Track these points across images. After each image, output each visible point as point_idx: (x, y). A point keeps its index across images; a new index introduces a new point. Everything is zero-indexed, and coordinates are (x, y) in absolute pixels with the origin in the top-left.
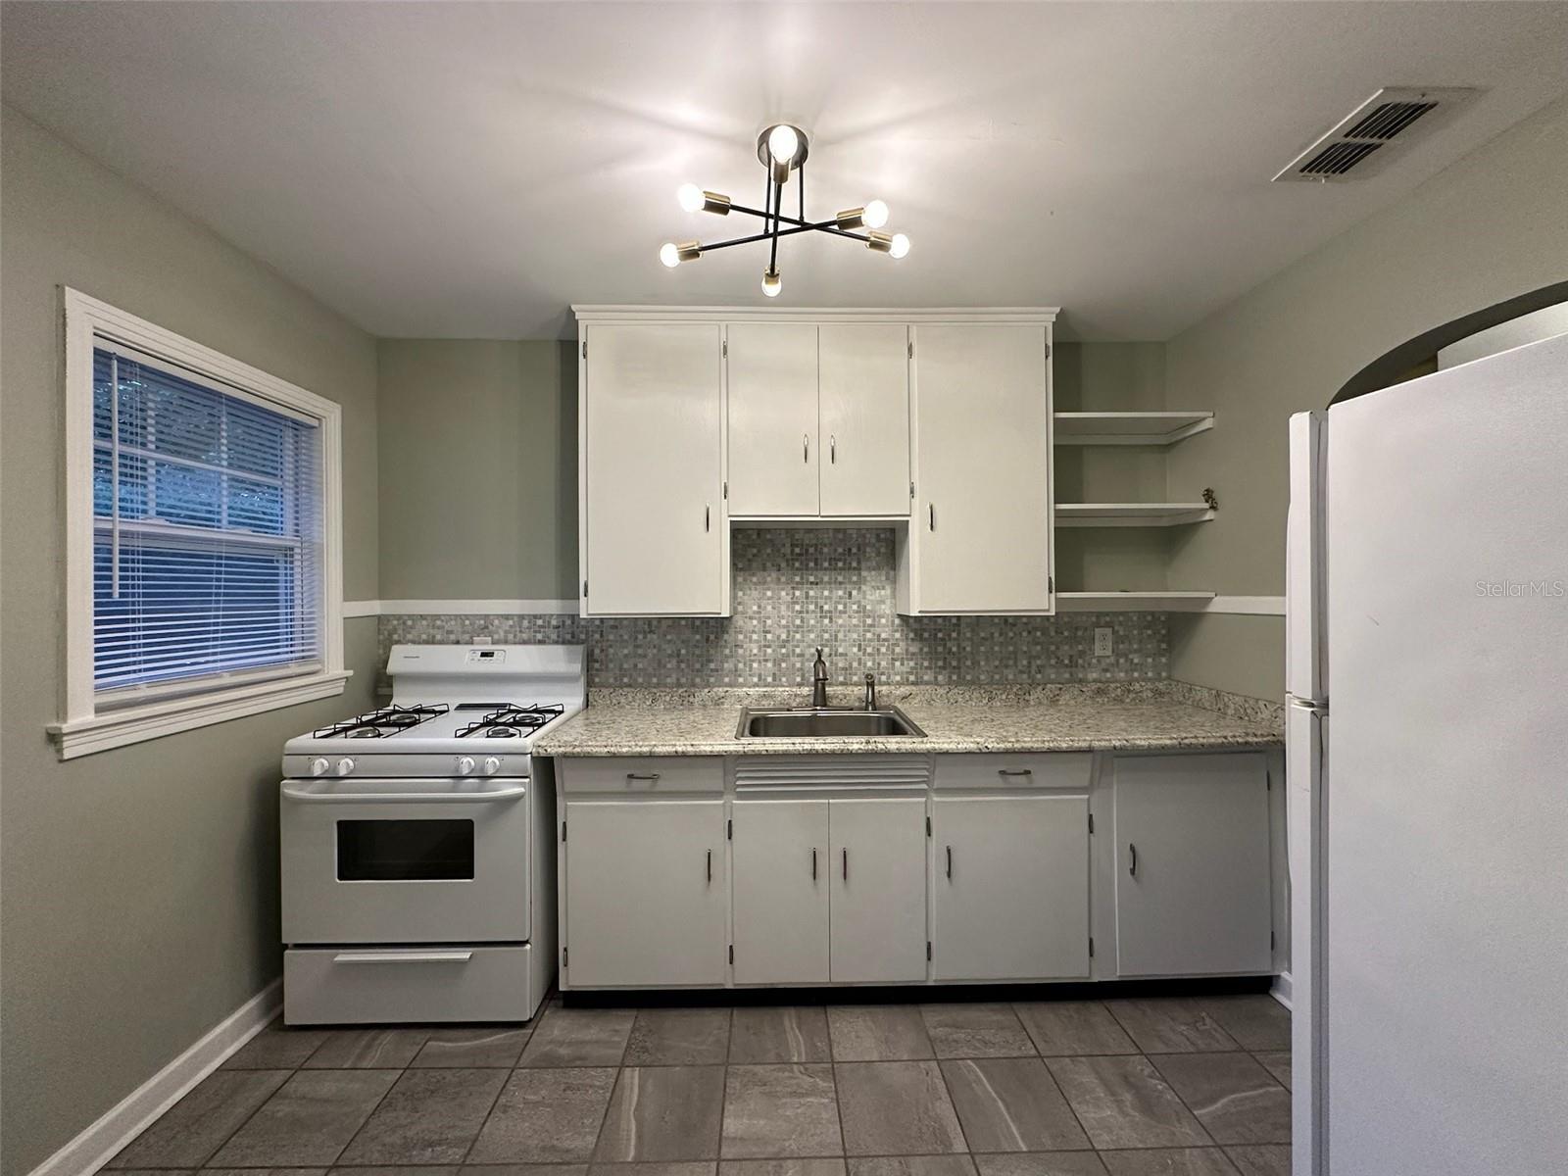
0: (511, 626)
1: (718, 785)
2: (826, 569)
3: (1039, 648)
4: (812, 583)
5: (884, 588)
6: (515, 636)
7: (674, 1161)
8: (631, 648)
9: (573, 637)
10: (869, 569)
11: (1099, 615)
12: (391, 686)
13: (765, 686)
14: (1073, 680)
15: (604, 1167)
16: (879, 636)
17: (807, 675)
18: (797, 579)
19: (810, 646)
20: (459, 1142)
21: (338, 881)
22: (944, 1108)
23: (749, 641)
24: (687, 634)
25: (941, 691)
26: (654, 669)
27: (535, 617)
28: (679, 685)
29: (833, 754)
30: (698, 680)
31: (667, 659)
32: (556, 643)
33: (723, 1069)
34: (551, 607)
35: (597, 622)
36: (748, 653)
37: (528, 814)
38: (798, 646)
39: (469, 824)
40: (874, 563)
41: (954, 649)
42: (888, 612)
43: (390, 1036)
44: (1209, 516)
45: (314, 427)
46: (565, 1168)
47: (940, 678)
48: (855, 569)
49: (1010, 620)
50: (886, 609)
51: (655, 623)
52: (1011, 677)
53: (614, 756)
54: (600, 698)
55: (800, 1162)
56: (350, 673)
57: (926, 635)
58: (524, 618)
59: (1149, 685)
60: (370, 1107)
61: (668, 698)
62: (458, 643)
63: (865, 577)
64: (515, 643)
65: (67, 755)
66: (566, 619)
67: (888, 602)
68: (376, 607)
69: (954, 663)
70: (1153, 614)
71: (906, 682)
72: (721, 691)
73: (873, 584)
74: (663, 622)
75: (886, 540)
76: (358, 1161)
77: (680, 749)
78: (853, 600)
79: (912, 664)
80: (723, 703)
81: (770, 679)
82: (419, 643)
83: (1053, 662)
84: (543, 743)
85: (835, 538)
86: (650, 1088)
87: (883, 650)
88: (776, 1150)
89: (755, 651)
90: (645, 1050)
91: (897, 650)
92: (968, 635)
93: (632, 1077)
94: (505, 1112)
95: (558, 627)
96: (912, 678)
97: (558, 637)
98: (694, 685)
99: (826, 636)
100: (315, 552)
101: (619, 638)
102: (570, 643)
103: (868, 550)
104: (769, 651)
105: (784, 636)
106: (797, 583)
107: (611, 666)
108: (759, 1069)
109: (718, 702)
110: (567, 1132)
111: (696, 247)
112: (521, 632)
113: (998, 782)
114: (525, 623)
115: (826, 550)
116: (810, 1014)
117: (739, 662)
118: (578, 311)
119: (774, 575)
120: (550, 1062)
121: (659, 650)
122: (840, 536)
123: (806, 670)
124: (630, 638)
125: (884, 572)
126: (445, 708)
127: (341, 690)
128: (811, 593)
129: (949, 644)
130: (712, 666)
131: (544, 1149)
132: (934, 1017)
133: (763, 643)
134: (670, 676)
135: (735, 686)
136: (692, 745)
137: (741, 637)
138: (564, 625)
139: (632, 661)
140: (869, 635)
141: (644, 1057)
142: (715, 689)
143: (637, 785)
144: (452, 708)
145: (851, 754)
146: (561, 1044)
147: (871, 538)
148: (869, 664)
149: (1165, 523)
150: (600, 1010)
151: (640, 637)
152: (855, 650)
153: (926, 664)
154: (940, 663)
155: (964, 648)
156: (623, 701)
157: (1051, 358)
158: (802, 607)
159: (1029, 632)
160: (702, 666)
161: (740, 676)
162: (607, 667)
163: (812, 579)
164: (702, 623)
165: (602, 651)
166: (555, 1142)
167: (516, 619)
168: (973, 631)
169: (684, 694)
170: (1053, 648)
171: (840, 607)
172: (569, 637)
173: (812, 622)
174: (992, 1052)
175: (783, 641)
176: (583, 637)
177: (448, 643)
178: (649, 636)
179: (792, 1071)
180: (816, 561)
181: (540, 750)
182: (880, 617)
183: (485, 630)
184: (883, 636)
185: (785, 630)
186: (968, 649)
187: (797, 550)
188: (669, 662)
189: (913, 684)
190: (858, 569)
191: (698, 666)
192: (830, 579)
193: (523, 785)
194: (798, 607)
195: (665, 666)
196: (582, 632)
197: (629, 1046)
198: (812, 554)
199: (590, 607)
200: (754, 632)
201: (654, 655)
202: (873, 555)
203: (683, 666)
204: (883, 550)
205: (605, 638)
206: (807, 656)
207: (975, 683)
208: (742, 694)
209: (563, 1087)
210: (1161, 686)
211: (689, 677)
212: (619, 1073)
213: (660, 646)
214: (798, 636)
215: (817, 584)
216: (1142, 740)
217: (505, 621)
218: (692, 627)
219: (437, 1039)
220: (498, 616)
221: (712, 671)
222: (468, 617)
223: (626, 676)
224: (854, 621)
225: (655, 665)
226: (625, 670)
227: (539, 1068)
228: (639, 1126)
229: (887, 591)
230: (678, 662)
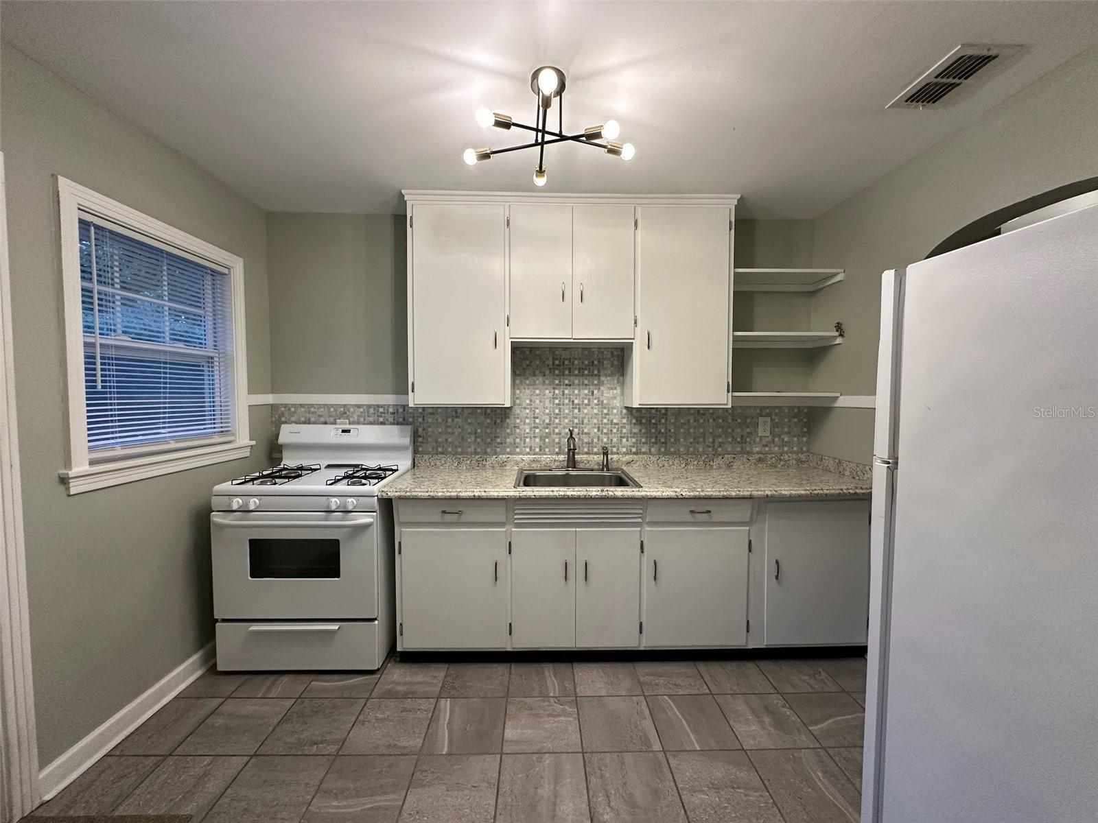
0: (361, 412)
1: (502, 518)
2: (576, 375)
3: (720, 430)
4: (567, 385)
5: (616, 389)
6: (364, 420)
7: (474, 754)
8: (443, 428)
9: (404, 420)
10: (606, 376)
11: (762, 408)
12: (281, 452)
13: (534, 454)
14: (742, 452)
15: (428, 757)
16: (612, 421)
17: (562, 447)
18: (557, 382)
19: (564, 428)
20: (334, 742)
21: (250, 578)
22: (648, 724)
23: (524, 425)
24: (482, 418)
25: (653, 458)
26: (459, 443)
27: (378, 406)
28: (476, 453)
29: (579, 498)
30: (489, 450)
31: (468, 436)
32: (393, 424)
33: (505, 700)
34: (389, 399)
35: (420, 410)
36: (522, 432)
37: (375, 537)
38: (557, 428)
39: (337, 542)
40: (609, 372)
41: (663, 431)
42: (618, 405)
43: (286, 678)
44: (839, 341)
45: (226, 274)
46: (403, 757)
47: (653, 450)
48: (596, 375)
49: (701, 411)
50: (617, 403)
51: (459, 411)
52: (701, 450)
53: (433, 498)
54: (424, 460)
55: (554, 755)
56: (254, 443)
57: (644, 421)
58: (371, 407)
59: (794, 456)
60: (276, 721)
61: (468, 462)
62: (326, 423)
63: (603, 381)
64: (365, 424)
65: (73, 491)
66: (399, 407)
67: (618, 398)
68: (269, 399)
69: (663, 440)
70: (799, 408)
71: (629, 453)
72: (504, 457)
73: (608, 386)
74: (465, 410)
75: (618, 356)
76: (269, 752)
77: (477, 494)
78: (594, 397)
80: (505, 466)
81: (537, 450)
82: (300, 423)
83: (730, 440)
84: (385, 490)
85: (582, 354)
86: (457, 709)
87: (615, 431)
88: (538, 748)
89: (528, 431)
90: (454, 688)
91: (624, 431)
92: (673, 421)
93: (446, 704)
94: (363, 724)
95: (393, 413)
96: (634, 450)
97: (394, 420)
98: (486, 453)
99: (576, 421)
100: (228, 362)
101: (435, 421)
102: (402, 424)
103: (605, 362)
104: (537, 430)
105: (547, 421)
106: (557, 385)
107: (430, 440)
108: (528, 700)
109: (503, 465)
110: (404, 736)
111: (488, 152)
112: (368, 416)
113: (689, 518)
114: (372, 410)
115: (576, 362)
116: (563, 667)
117: (517, 438)
118: (407, 194)
119: (541, 379)
120: (391, 695)
121: (463, 430)
122: (586, 353)
123: (562, 443)
124: (443, 421)
125: (616, 378)
126: (318, 467)
127: (248, 454)
128: (566, 392)
129: (659, 427)
130: (499, 440)
131: (389, 746)
132: (644, 670)
133: (533, 425)
134: (469, 447)
135: (514, 454)
136: (485, 492)
137: (518, 421)
138: (398, 412)
139: (444, 437)
140: (605, 421)
141: (453, 692)
142: (501, 456)
143: (448, 518)
144: (323, 467)
145: (591, 498)
146: (399, 684)
147: (607, 354)
148: (605, 440)
149: (809, 345)
150: (423, 664)
151: (450, 420)
152: (596, 430)
153: (643, 440)
154: (653, 440)
155: (670, 430)
156: (438, 463)
157: (733, 231)
158: (560, 401)
159: (714, 420)
160: (492, 440)
161: (517, 447)
162: (427, 440)
163: (567, 382)
164: (492, 411)
165: (424, 430)
166: (396, 742)
167: (365, 407)
168: (676, 418)
169: (480, 459)
170: (730, 430)
171: (586, 401)
172: (401, 420)
173: (567, 411)
174: (680, 691)
175: (547, 424)
176: (411, 420)
177: (319, 424)
178: (456, 420)
179: (549, 701)
180: (570, 369)
181: (383, 494)
182: (613, 408)
183: (344, 414)
184: (615, 421)
185: (548, 417)
186: (672, 431)
187: (557, 362)
188: (470, 437)
189: (634, 453)
190: (599, 376)
191: (489, 440)
192: (579, 382)
193: (372, 517)
194: (557, 401)
195: (467, 440)
196: (410, 417)
197: (443, 686)
198: (567, 365)
199: (415, 399)
200: (527, 418)
201: (459, 433)
202: (609, 366)
203: (479, 440)
204: (616, 363)
205: (426, 421)
206: (563, 434)
207: (677, 454)
208: (518, 459)
209: (401, 710)
210: (803, 457)
211: (483, 448)
212: (437, 702)
213: (463, 427)
214: (557, 421)
215: (570, 385)
216: (786, 490)
217: (358, 409)
218: (485, 415)
219: (318, 681)
220: (353, 406)
221: (498, 443)
222: (332, 406)
223: (440, 447)
224: (595, 411)
225: (460, 440)
226: (440, 443)
227: (385, 698)
228: (450, 733)
229: (618, 391)
230: (475, 438)
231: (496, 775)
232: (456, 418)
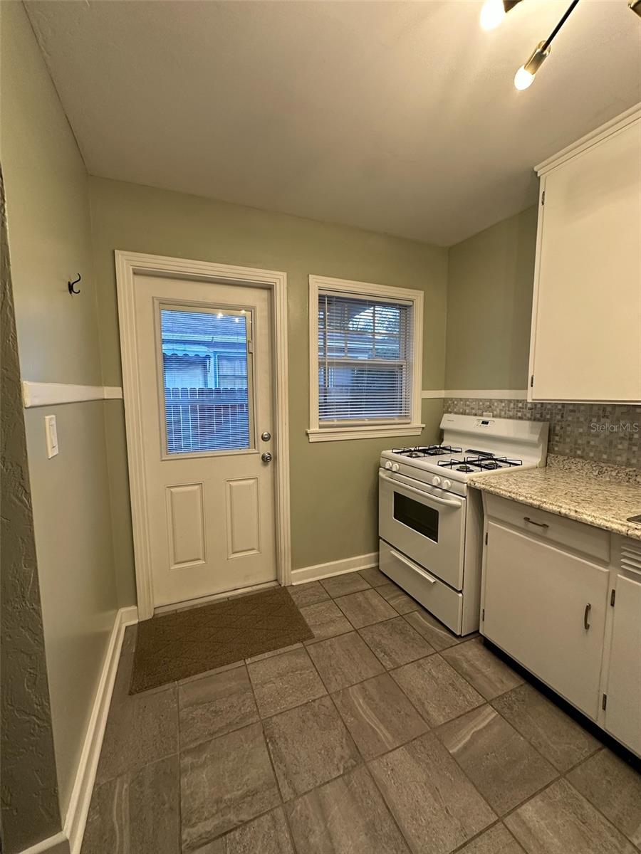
0: (503, 407)
1: (604, 556)
6: (505, 414)
7: (473, 783)
8: (585, 428)
9: (541, 416)
12: (443, 435)
15: (436, 740)
20: (394, 662)
21: (394, 518)
26: (606, 448)
27: (518, 401)
28: (629, 464)
31: (619, 441)
32: (529, 419)
33: (556, 775)
35: (560, 407)
37: (464, 519)
39: (437, 512)
43: (405, 598)
45: (411, 306)
46: (420, 718)
51: (609, 409)
53: (513, 500)
54: (556, 462)
56: (424, 426)
58: (511, 402)
60: (380, 620)
61: (614, 474)
62: (476, 415)
64: (505, 418)
68: (442, 394)
74: (617, 408)
76: (362, 636)
77: (563, 511)
82: (459, 414)
84: (475, 480)
86: (496, 729)
90: (511, 708)
93: (490, 714)
94: (418, 667)
95: (531, 409)
97: (531, 415)
100: (410, 367)
101: (575, 420)
102: (539, 420)
107: (568, 440)
108: (589, 808)
110: (435, 704)
114: (512, 405)
118: (539, 169)
120: (454, 664)
121: (611, 433)
124: (586, 420)
126: (460, 450)
127: (420, 433)
131: (419, 700)
134: (620, 455)
136: (576, 512)
138: (536, 408)
139: (585, 439)
141: (506, 710)
143: (531, 527)
144: (464, 451)
146: (468, 661)
150: (502, 662)
151: (594, 420)
156: (573, 468)
162: (565, 440)
165: (562, 428)
166: (426, 703)
167: (506, 402)
169: (632, 473)
172: (538, 416)
176: (548, 417)
177: (470, 415)
178: (602, 420)
181: (472, 483)
183: (489, 408)
188: (621, 443)
193: (461, 500)
195: (616, 446)
196: (547, 414)
197: (502, 697)
199: (533, 395)
201: (606, 437)
203: (635, 448)
205: (565, 419)
209: (450, 682)
212: (485, 704)
217: (500, 403)
219: (419, 613)
220: (496, 400)
222: (481, 400)
223: (580, 449)
225: (607, 445)
226: (579, 445)
227: (448, 663)
228: (471, 742)
230: (630, 444)
232: (603, 417)
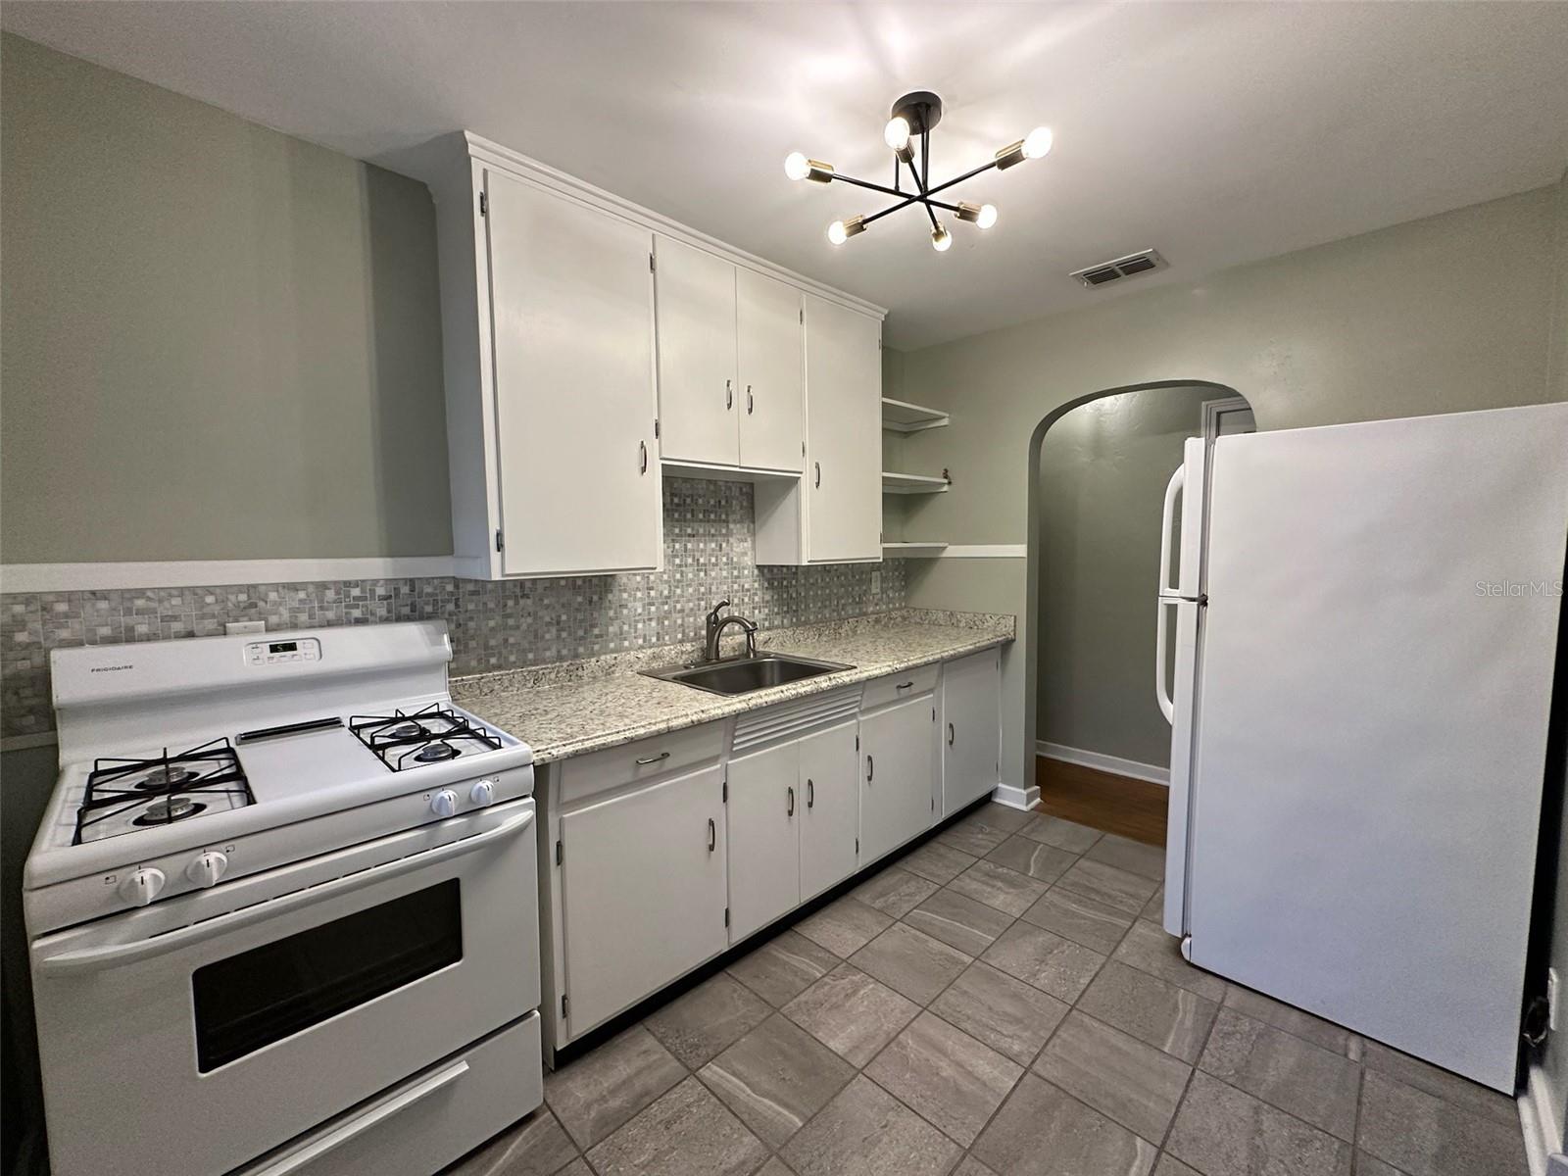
1: (719, 749)
2: (701, 521)
3: (843, 589)
4: (689, 535)
5: (746, 541)
8: (498, 619)
9: (413, 610)
10: (735, 522)
13: (650, 647)
14: (862, 614)
15: (790, 1146)
16: (743, 586)
17: (687, 631)
18: (677, 531)
19: (689, 601)
21: (205, 1075)
22: (934, 944)
23: (633, 601)
24: (568, 597)
25: (790, 633)
26: (530, 643)
27: (348, 584)
28: (560, 658)
30: (581, 650)
31: (545, 629)
33: (778, 1015)
36: (632, 614)
37: (535, 844)
38: (678, 602)
39: (452, 886)
40: (739, 517)
41: (794, 595)
42: (749, 563)
44: (945, 488)
47: (785, 621)
48: (724, 521)
49: (827, 568)
50: (748, 560)
51: (528, 585)
52: (828, 615)
55: (906, 1031)
57: (776, 584)
58: (326, 588)
59: (899, 613)
61: (553, 676)
62: (191, 635)
63: (732, 530)
66: (401, 585)
67: (749, 553)
69: (794, 608)
70: (898, 560)
72: (609, 658)
73: (739, 537)
74: (539, 584)
75: (747, 494)
78: (723, 552)
79: (767, 611)
80: (613, 672)
81: (654, 640)
83: (850, 601)
85: (708, 489)
86: (738, 1066)
87: (746, 600)
88: (884, 1036)
89: (640, 611)
90: (695, 1047)
91: (756, 599)
92: (803, 581)
93: (715, 1073)
95: (388, 597)
97: (389, 611)
98: (576, 656)
99: (702, 589)
101: (481, 607)
103: (734, 502)
104: (653, 609)
105: (666, 593)
106: (677, 535)
107: (473, 644)
109: (608, 672)
110: (720, 1152)
112: (321, 608)
113: (896, 695)
114: (330, 594)
116: (786, 939)
117: (624, 624)
118: (473, 143)
120: (614, 1123)
121: (535, 619)
123: (686, 625)
125: (746, 526)
128: (689, 546)
129: (790, 591)
130: (596, 631)
132: (864, 894)
133: (647, 601)
134: (549, 649)
135: (623, 651)
137: (625, 595)
139: (500, 637)
140: (736, 586)
141: (703, 1052)
142: (603, 657)
143: (645, 771)
145: (823, 691)
146: (602, 1099)
147: (735, 492)
149: (905, 491)
150: (599, 1048)
151: (510, 603)
153: (776, 610)
154: (785, 609)
155: (800, 594)
156: (497, 687)
157: (881, 351)
158: (681, 561)
160: (585, 633)
161: (625, 639)
162: (466, 645)
163: (689, 531)
164: (584, 582)
166: (723, 1167)
167: (311, 589)
169: (572, 668)
170: (850, 589)
171: (713, 560)
172: (406, 610)
173: (690, 576)
174: (919, 899)
175: (667, 597)
176: (429, 609)
177: (167, 638)
178: (522, 602)
179: (826, 984)
180: (693, 512)
182: (744, 568)
183: (250, 609)
184: (746, 586)
185: (667, 586)
186: (803, 594)
187: (676, 500)
188: (548, 631)
189: (768, 629)
190: (727, 522)
191: (581, 633)
192: (705, 531)
193: (522, 808)
194: (677, 561)
195: (543, 637)
196: (427, 604)
197: (676, 1054)
198: (689, 505)
200: (638, 589)
201: (529, 626)
202: (738, 508)
203: (564, 635)
204: (745, 504)
205: (462, 609)
206: (687, 611)
208: (633, 659)
209: (661, 1127)
211: (572, 647)
212: (698, 1079)
213: (536, 613)
214: (679, 591)
215: (694, 536)
218: (574, 589)
220: (276, 587)
221: (597, 636)
222: (209, 590)
223: (494, 655)
224: (725, 573)
225: (531, 638)
226: (492, 648)
227: (613, 1132)
228: (773, 1098)
229: (748, 544)
230: (558, 631)
231: (886, 1096)
232: (522, 597)
